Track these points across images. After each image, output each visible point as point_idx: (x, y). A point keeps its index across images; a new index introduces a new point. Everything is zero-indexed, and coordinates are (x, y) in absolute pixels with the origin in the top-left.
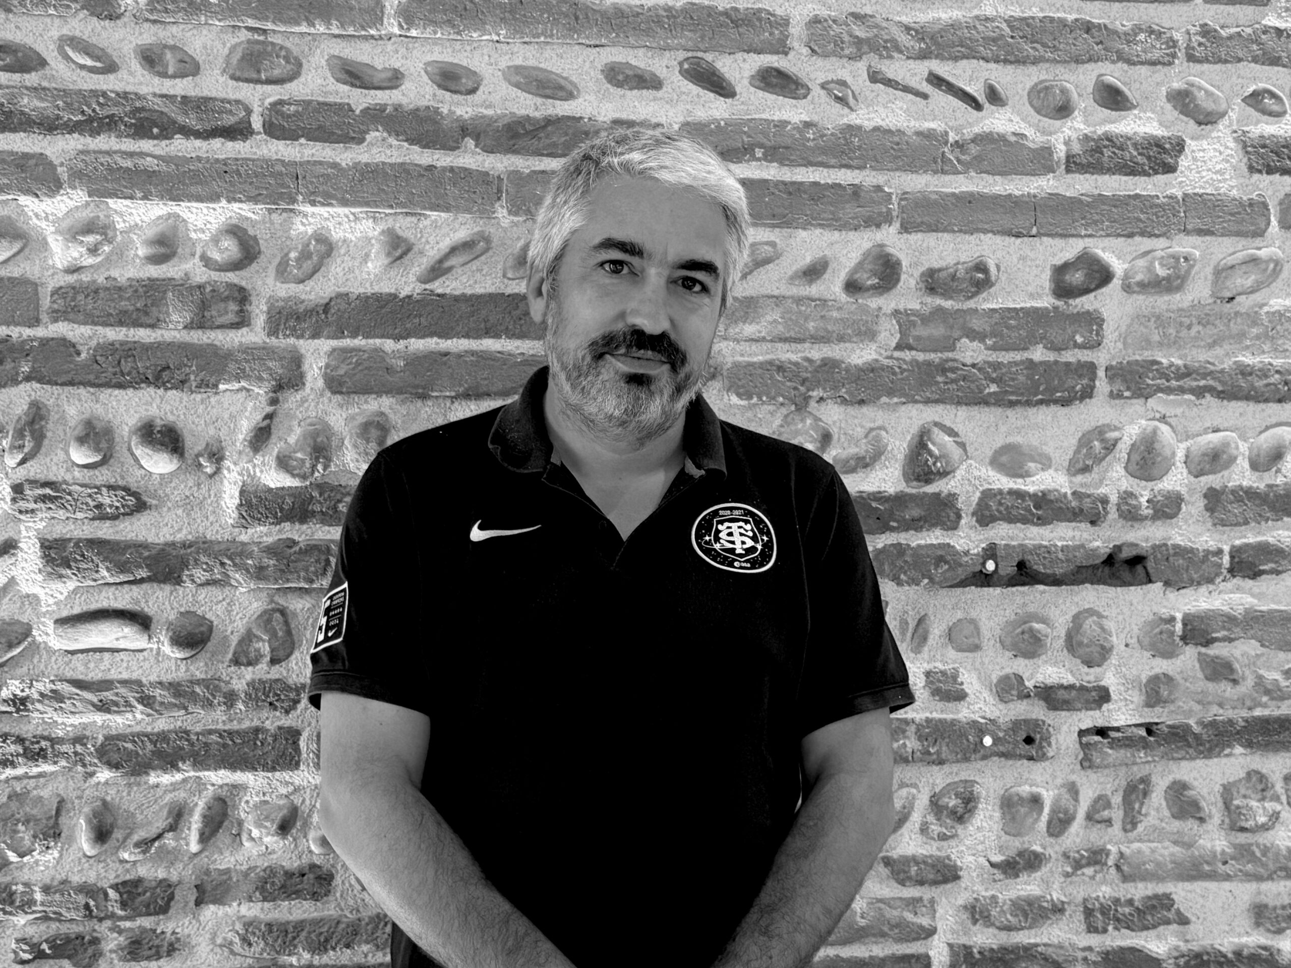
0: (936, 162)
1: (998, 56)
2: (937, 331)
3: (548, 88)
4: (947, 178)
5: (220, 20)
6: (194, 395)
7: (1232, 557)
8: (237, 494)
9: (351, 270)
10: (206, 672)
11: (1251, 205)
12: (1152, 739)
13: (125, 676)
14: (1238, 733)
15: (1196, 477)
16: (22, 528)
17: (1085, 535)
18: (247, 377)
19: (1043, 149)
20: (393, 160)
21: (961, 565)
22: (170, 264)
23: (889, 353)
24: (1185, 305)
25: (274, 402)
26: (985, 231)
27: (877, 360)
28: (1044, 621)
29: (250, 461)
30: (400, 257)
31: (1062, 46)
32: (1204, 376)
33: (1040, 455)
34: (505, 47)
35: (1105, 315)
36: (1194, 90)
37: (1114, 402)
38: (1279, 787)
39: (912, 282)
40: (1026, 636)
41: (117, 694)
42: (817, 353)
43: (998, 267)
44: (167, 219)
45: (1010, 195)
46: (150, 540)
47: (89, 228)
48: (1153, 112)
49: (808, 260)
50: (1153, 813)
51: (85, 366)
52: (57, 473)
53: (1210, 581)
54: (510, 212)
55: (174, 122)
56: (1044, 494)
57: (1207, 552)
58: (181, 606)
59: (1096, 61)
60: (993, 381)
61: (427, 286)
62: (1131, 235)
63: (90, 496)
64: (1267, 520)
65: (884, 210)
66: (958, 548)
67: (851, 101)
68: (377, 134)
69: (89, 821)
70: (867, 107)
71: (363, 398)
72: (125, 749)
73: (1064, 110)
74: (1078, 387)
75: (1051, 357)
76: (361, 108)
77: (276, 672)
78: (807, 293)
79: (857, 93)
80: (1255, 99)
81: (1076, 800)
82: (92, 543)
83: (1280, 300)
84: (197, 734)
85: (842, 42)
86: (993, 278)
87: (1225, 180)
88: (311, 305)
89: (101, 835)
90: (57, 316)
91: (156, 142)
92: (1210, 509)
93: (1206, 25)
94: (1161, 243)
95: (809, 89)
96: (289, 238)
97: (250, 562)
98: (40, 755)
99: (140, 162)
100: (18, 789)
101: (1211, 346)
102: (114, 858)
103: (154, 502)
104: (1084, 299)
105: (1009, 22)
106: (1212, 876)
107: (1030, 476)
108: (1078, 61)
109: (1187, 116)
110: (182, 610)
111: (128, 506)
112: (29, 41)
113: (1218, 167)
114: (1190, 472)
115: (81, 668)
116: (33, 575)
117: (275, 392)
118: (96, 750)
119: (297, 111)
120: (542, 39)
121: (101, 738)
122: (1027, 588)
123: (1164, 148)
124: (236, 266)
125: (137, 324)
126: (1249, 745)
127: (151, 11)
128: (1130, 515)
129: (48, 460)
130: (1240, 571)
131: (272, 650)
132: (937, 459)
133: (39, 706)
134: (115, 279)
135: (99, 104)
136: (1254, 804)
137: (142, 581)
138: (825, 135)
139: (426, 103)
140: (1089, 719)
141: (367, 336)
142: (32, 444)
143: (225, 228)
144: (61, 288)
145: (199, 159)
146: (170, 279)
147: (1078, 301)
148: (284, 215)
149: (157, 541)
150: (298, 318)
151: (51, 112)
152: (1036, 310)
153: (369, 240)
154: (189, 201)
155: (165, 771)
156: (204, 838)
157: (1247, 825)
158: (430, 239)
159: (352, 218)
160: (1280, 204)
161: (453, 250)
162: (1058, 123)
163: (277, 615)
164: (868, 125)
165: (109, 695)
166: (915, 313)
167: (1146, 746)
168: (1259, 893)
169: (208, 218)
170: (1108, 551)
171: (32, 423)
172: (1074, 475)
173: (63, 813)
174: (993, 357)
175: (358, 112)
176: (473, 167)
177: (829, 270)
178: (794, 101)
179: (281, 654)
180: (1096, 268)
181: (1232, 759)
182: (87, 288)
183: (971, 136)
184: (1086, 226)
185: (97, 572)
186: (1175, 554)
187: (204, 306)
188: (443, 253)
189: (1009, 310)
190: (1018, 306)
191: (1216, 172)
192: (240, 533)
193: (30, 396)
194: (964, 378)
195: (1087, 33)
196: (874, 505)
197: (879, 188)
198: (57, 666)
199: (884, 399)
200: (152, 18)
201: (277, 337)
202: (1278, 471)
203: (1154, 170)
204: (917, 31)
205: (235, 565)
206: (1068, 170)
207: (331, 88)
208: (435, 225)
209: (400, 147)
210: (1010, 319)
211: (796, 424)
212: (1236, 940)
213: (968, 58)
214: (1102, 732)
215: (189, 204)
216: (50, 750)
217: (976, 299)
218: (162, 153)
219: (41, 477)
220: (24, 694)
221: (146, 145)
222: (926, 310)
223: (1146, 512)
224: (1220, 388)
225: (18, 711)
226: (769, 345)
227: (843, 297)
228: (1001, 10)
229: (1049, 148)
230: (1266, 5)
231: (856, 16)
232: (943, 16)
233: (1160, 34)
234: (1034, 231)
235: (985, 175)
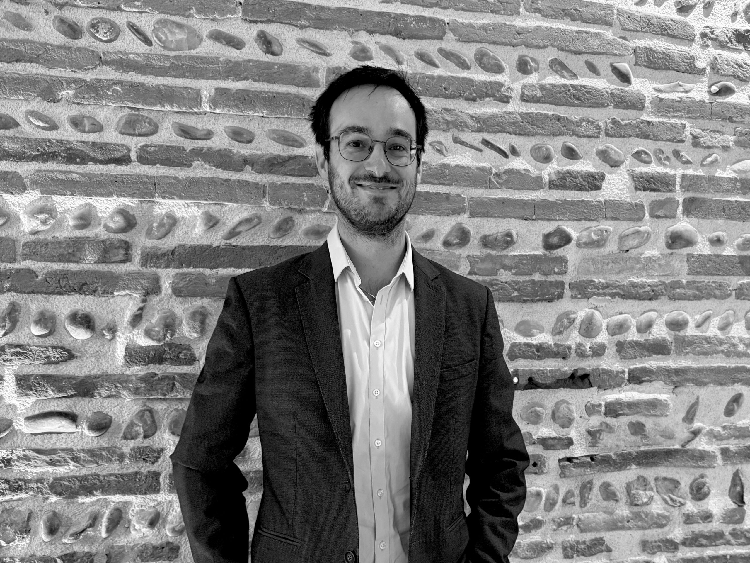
0: (486, 183)
1: (516, 131)
2: (488, 265)
3: (290, 141)
4: (492, 191)
5: (113, 103)
6: (101, 298)
7: (629, 374)
8: (124, 350)
9: (186, 233)
10: (109, 443)
11: (636, 206)
12: (593, 462)
13: (64, 446)
14: (633, 458)
15: (612, 336)
16: (6, 369)
17: (561, 364)
18: (129, 288)
19: (538, 177)
20: (207, 176)
22: (88, 229)
24: (606, 253)
25: (144, 301)
26: (511, 217)
28: (541, 406)
29: (130, 332)
30: (212, 226)
31: (546, 127)
32: (615, 287)
33: (539, 325)
34: (267, 120)
35: (568, 258)
36: (609, 150)
37: (573, 300)
38: (652, 484)
39: (476, 242)
40: (533, 414)
41: (59, 456)
43: (517, 234)
44: (85, 206)
45: (522, 199)
46: (76, 375)
47: (42, 211)
48: (590, 160)
49: (425, 230)
50: (594, 498)
51: (40, 283)
52: (23, 340)
53: (619, 386)
54: (270, 204)
55: (88, 156)
56: (541, 345)
57: (618, 372)
58: (95, 409)
59: (563, 135)
60: (516, 290)
61: (228, 241)
62: (580, 220)
63: (42, 352)
64: (645, 356)
65: (462, 206)
67: (445, 152)
68: (199, 162)
69: (45, 524)
70: (453, 155)
71: (193, 299)
72: (64, 485)
73: (547, 159)
74: (556, 293)
75: (543, 278)
76: (190, 149)
77: (147, 443)
78: (424, 247)
79: (447, 148)
80: (638, 155)
81: (558, 493)
82: (45, 377)
83: (650, 252)
84: (104, 476)
85: (439, 122)
86: (515, 240)
87: (624, 194)
88: (165, 251)
89: (52, 530)
90: (25, 257)
91: (78, 166)
92: (619, 351)
93: (614, 118)
94: (594, 223)
96: (152, 216)
97: (131, 385)
98: (19, 489)
99: (69, 176)
100: (8, 507)
101: (618, 273)
102: (60, 542)
103: (79, 354)
104: (558, 250)
105: (521, 114)
106: (623, 528)
107: (534, 336)
108: (554, 135)
109: (606, 162)
110: (95, 411)
111: (64, 357)
112: (9, 113)
113: (620, 188)
114: (609, 334)
115: (40, 443)
116: (12, 394)
117: (145, 296)
118: (49, 486)
119: (155, 150)
120: (286, 116)
121: (51, 479)
122: (532, 391)
123: (595, 178)
124: (123, 230)
125: (69, 261)
126: (639, 464)
127: (76, 98)
128: (581, 354)
129: (20, 333)
130: (633, 380)
131: (145, 431)
133: (17, 463)
134: (57, 238)
135: (47, 146)
136: (641, 492)
137: (72, 396)
138: (432, 168)
139: (225, 147)
140: (563, 454)
141: (195, 267)
142: (10, 325)
143: (117, 210)
144: (28, 242)
145: (102, 174)
146: (87, 237)
147: (555, 251)
148: (149, 204)
149: (80, 375)
150: (158, 257)
151: (21, 150)
152: (536, 255)
153: (196, 217)
154: (96, 196)
155: (86, 496)
156: (109, 530)
157: (638, 503)
158: (229, 217)
159: (186, 205)
160: (650, 205)
161: (240, 223)
162: (544, 165)
163: (147, 413)
164: (453, 164)
165: (55, 457)
166: (478, 257)
167: (590, 466)
168: (644, 535)
169: (107, 205)
170: (571, 372)
171: (10, 314)
172: (555, 335)
173: (32, 519)
174: (515, 278)
175: (188, 151)
176: (251, 180)
177: (435, 235)
179: (150, 433)
180: (564, 235)
181: (631, 471)
182: (42, 242)
183: (503, 171)
184: (559, 215)
185: (47, 392)
186: (603, 373)
187: (106, 251)
188: (235, 224)
189: (523, 255)
190: (527, 254)
191: (620, 190)
192: (126, 370)
193: (10, 299)
194: (502, 289)
195: (558, 121)
197: (459, 195)
198: (26, 442)
200: (76, 101)
201: (146, 268)
202: (650, 333)
203: (590, 188)
204: (476, 118)
205: (123, 387)
206: (550, 188)
207: (174, 139)
208: (231, 210)
209: (211, 169)
210: (523, 260)
212: (634, 558)
213: (501, 132)
214: (569, 460)
215: (96, 198)
216: (24, 486)
217: (507, 250)
218: (82, 172)
219: (16, 342)
220: (9, 457)
221: (73, 167)
222: (483, 255)
223: (590, 353)
224: (622, 293)
225: (6, 466)
227: (442, 249)
228: (517, 109)
229: (541, 177)
230: (642, 110)
231: (446, 110)
232: (489, 111)
233: (593, 123)
234: (534, 217)
235: (510, 190)
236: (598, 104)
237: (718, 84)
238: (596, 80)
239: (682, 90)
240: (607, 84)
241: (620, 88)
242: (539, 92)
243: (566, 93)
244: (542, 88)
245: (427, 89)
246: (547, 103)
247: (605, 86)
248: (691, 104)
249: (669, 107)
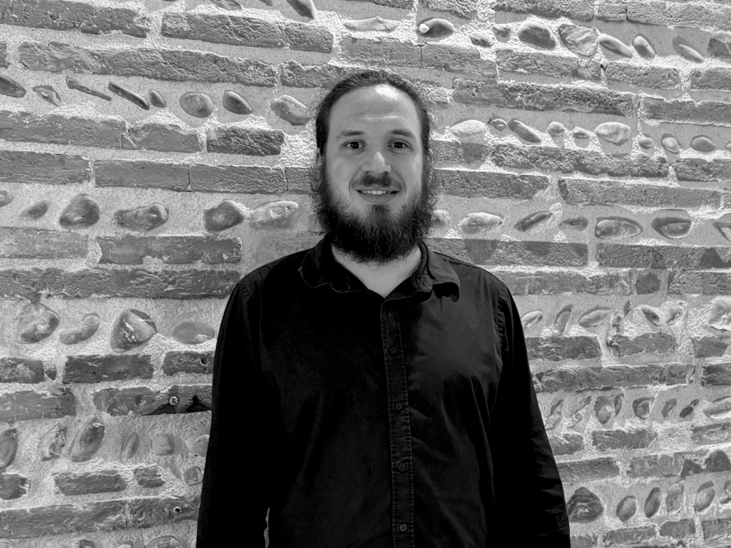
0: (118, 142)
1: (156, 75)
4: (127, 152)
19: (191, 135)
21: (154, 401)
23: (96, 265)
24: (293, 235)
26: (156, 187)
27: (87, 270)
31: (199, 71)
33: (207, 329)
35: (241, 242)
36: (288, 103)
39: (109, 219)
40: (201, 443)
42: (44, 265)
43: (167, 211)
45: (171, 164)
48: (264, 116)
49: (32, 203)
56: (209, 354)
59: (223, 81)
60: (170, 283)
62: (253, 193)
65: (83, 171)
66: (152, 389)
67: (56, 100)
70: (68, 104)
73: (204, 112)
74: (226, 287)
75: (209, 268)
78: (33, 225)
79: (60, 95)
85: (46, 61)
86: (164, 218)
87: (311, 160)
93: (292, 63)
94: (273, 198)
95: (25, 91)
104: (225, 232)
105: (163, 53)
107: (199, 343)
108: (211, 81)
109: (285, 119)
113: (306, 152)
122: (200, 413)
123: (270, 139)
132: (132, 333)
138: (38, 121)
147: (222, 233)
152: (195, 238)
162: (201, 120)
164: (68, 115)
166: (111, 239)
174: (169, 268)
177: (49, 210)
178: (14, 99)
180: (231, 212)
183: (141, 126)
184: (224, 186)
189: (177, 238)
190: (183, 236)
191: (305, 155)
194: (149, 281)
195: (215, 63)
196: (90, 364)
197: (78, 157)
199: (94, 295)
203: (265, 152)
204: (99, 56)
206: (209, 150)
210: (178, 243)
211: (33, 312)
213: (135, 75)
217: (153, 231)
222: (120, 237)
226: (8, 260)
227: (60, 228)
228: (157, 45)
229: (195, 135)
230: (330, 52)
231: (56, 45)
232: (117, 47)
233: (263, 67)
234: (189, 188)
235: (152, 151)
236: (268, 42)
237: (429, 22)
238: (266, 11)
239: (383, 28)
240: (282, 17)
241: (298, 23)
242: (187, 25)
243: (224, 28)
244: (190, 19)
245: (25, 18)
246: (199, 39)
247: (278, 20)
248: (395, 47)
249: (365, 49)
